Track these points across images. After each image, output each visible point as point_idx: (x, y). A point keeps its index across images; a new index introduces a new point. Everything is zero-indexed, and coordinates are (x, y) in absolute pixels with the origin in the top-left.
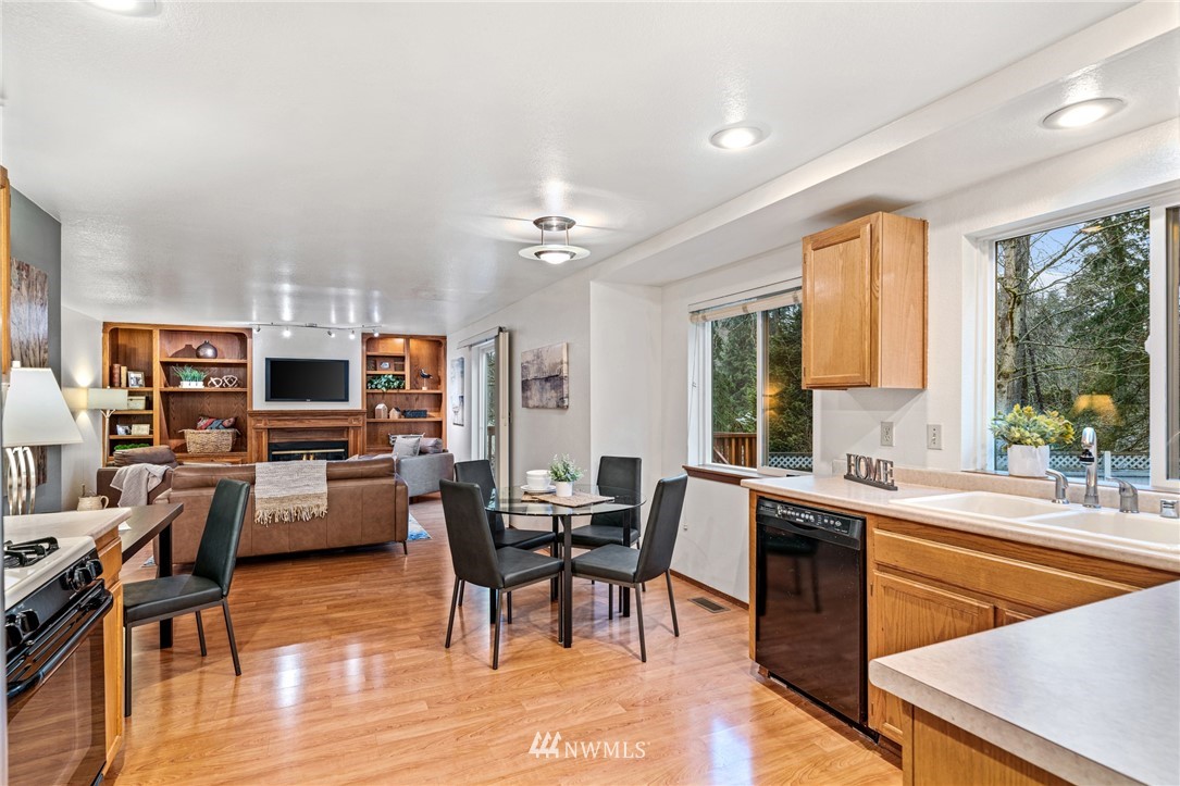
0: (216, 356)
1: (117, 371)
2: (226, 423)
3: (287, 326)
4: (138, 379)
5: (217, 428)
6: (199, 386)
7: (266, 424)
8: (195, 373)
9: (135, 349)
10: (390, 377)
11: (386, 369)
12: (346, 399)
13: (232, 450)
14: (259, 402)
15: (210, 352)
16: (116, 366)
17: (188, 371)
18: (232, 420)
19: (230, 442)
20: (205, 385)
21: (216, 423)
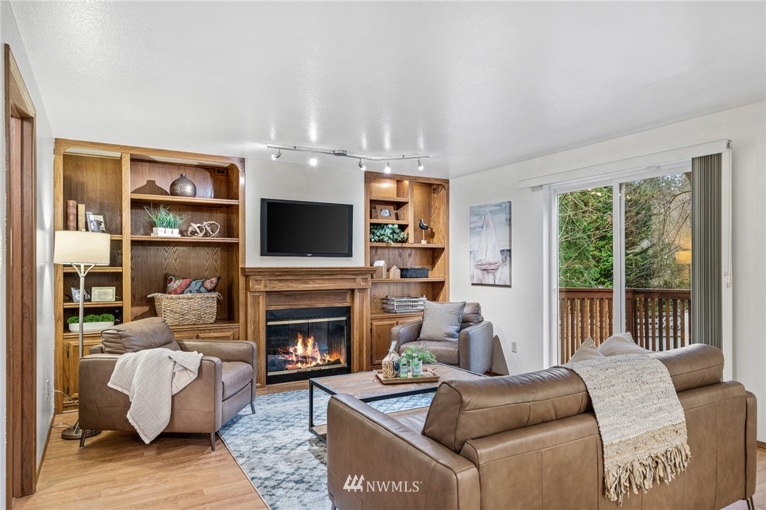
0: (194, 195)
1: (72, 211)
2: (208, 284)
3: (314, 153)
4: (99, 223)
5: (199, 291)
6: (173, 234)
7: (266, 286)
8: (171, 217)
9: (83, 184)
10: (396, 226)
11: (386, 218)
12: (349, 254)
13: (217, 321)
14: (252, 256)
15: (188, 189)
16: (72, 203)
17: (162, 214)
18: (214, 280)
19: (215, 310)
20: (181, 233)
21: (195, 285)
